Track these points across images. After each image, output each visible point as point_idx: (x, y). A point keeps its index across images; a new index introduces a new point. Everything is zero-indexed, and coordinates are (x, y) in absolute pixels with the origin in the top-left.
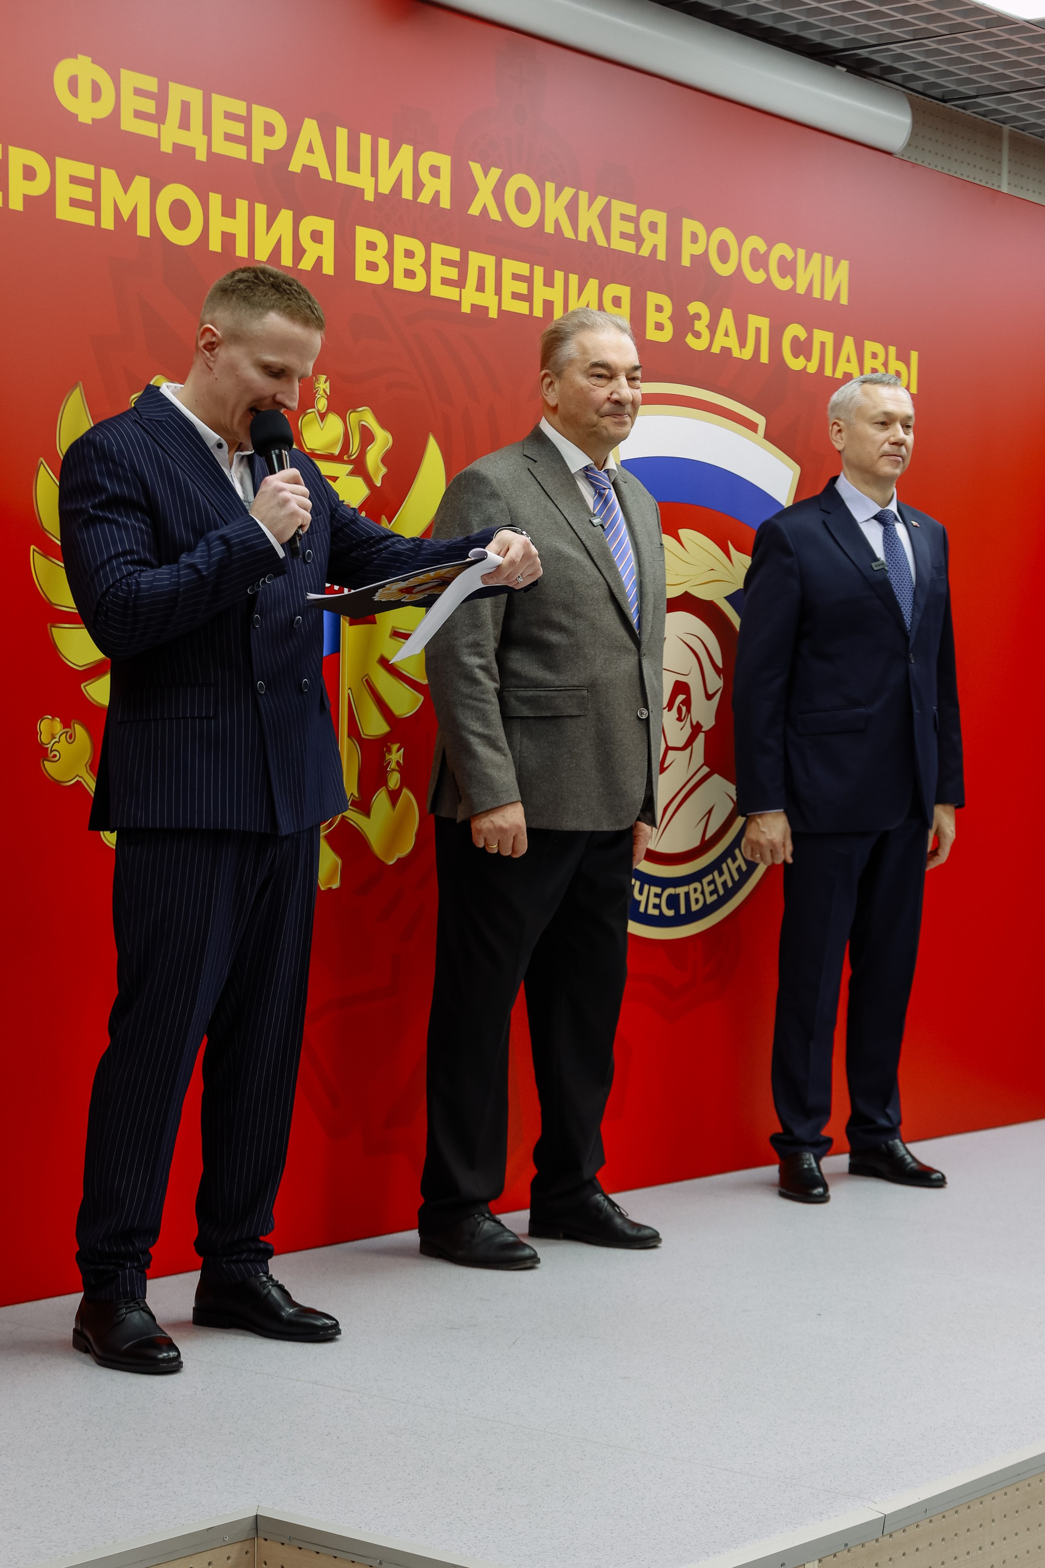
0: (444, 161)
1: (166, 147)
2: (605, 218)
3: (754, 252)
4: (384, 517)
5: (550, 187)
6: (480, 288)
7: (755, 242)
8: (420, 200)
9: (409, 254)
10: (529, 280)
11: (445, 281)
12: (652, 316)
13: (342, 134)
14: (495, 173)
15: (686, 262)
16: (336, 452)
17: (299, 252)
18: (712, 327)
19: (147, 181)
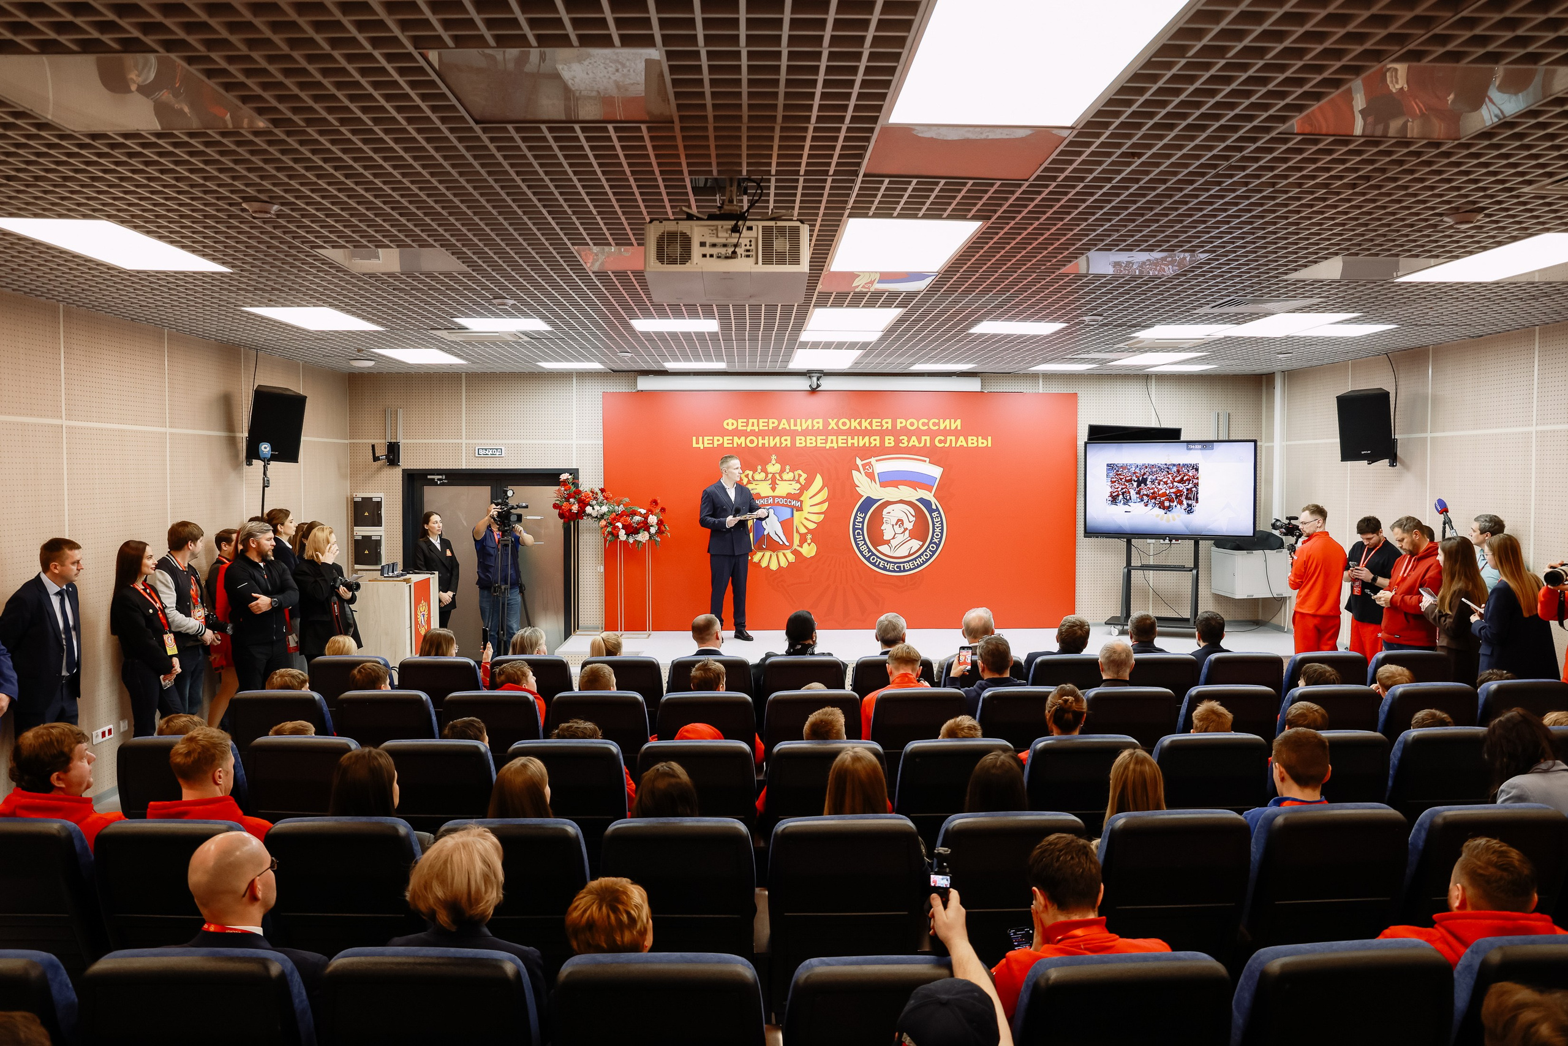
0: (820, 421)
1: (748, 431)
2: (871, 424)
3: (923, 423)
5: (852, 420)
6: (832, 443)
8: (814, 429)
9: (811, 440)
10: (846, 439)
11: (821, 443)
12: (887, 442)
13: (793, 421)
14: (836, 420)
15: (899, 428)
16: (791, 479)
17: (781, 444)
18: (908, 441)
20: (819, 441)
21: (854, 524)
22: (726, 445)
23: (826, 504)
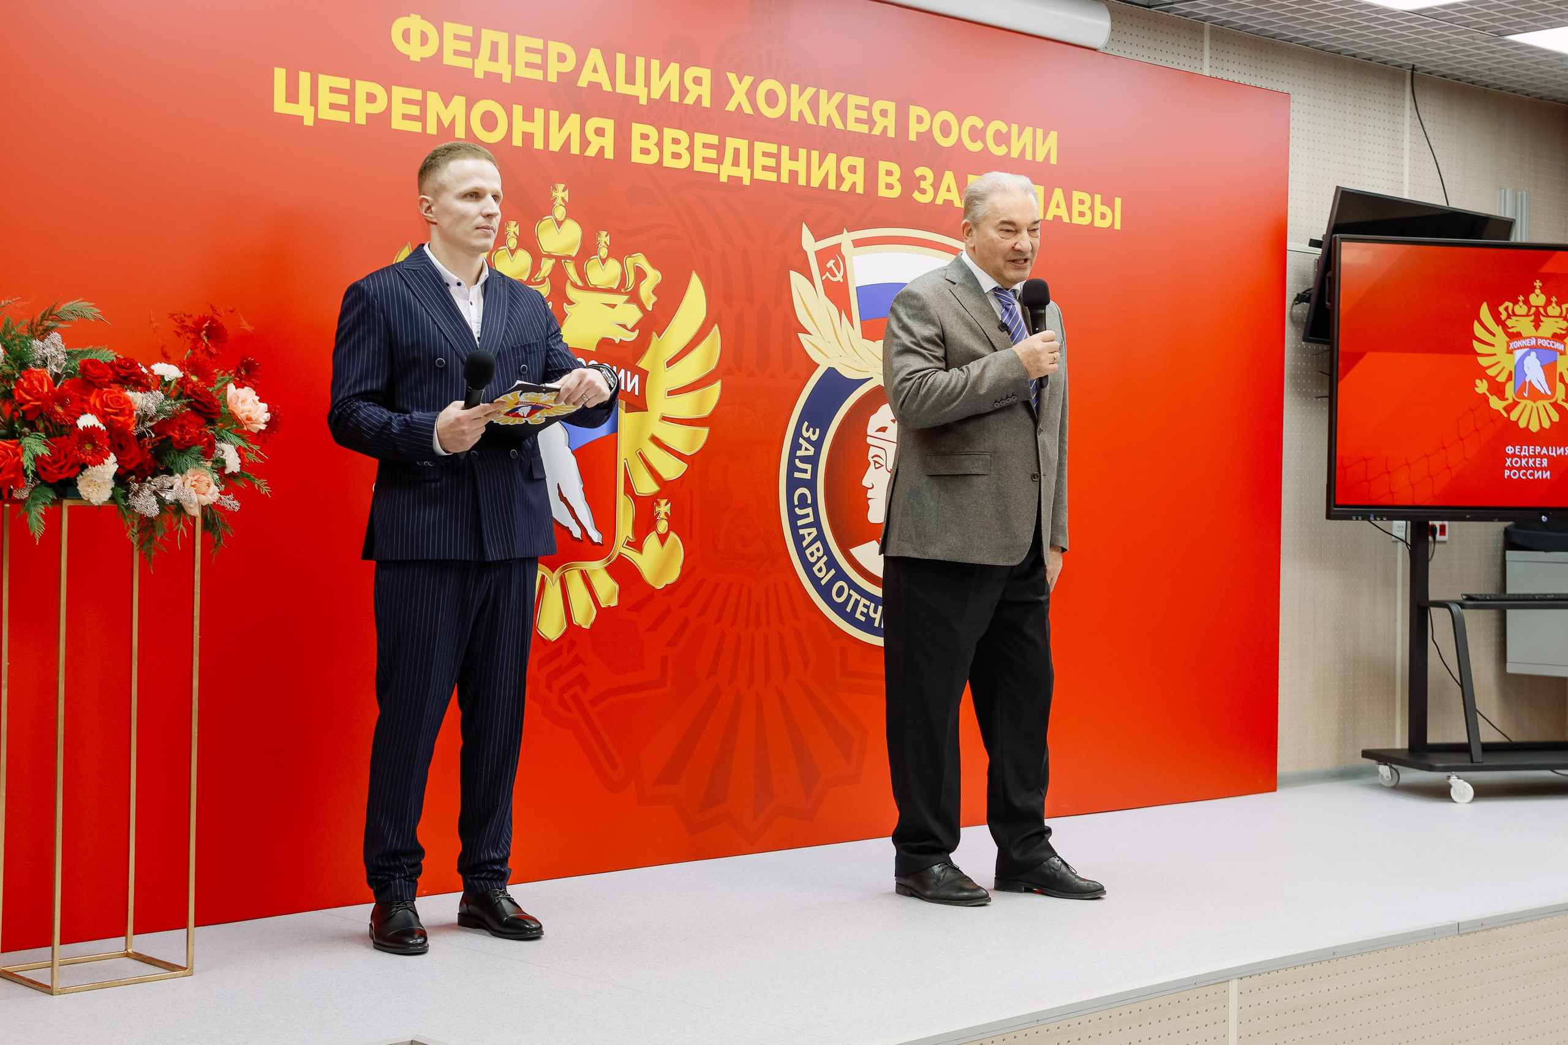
0: (706, 74)
1: (479, 74)
2: (842, 109)
3: (973, 128)
4: (654, 334)
5: (795, 88)
6: (736, 163)
7: (974, 121)
8: (685, 102)
9: (676, 141)
10: (777, 156)
11: (706, 160)
12: (883, 179)
13: (621, 59)
14: (748, 80)
15: (912, 137)
16: (615, 287)
17: (585, 143)
18: (936, 186)
19: (464, 98)
20: (700, 152)
21: (792, 468)
22: (398, 123)
23: (715, 390)
